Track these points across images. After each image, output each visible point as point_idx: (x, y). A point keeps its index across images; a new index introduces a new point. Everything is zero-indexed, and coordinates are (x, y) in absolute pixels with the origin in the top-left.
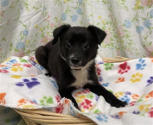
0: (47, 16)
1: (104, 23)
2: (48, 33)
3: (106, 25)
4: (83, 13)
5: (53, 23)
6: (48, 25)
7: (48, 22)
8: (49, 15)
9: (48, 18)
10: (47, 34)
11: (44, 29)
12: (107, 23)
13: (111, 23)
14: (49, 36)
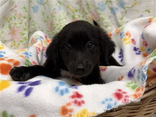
0: (14, 6)
1: (73, 11)
2: (16, 24)
3: (76, 13)
4: (45, 3)
5: (21, 14)
6: (15, 15)
7: (15, 13)
8: (16, 4)
9: (15, 7)
10: (14, 25)
11: (11, 19)
12: (76, 11)
13: (80, 11)
14: (17, 27)
